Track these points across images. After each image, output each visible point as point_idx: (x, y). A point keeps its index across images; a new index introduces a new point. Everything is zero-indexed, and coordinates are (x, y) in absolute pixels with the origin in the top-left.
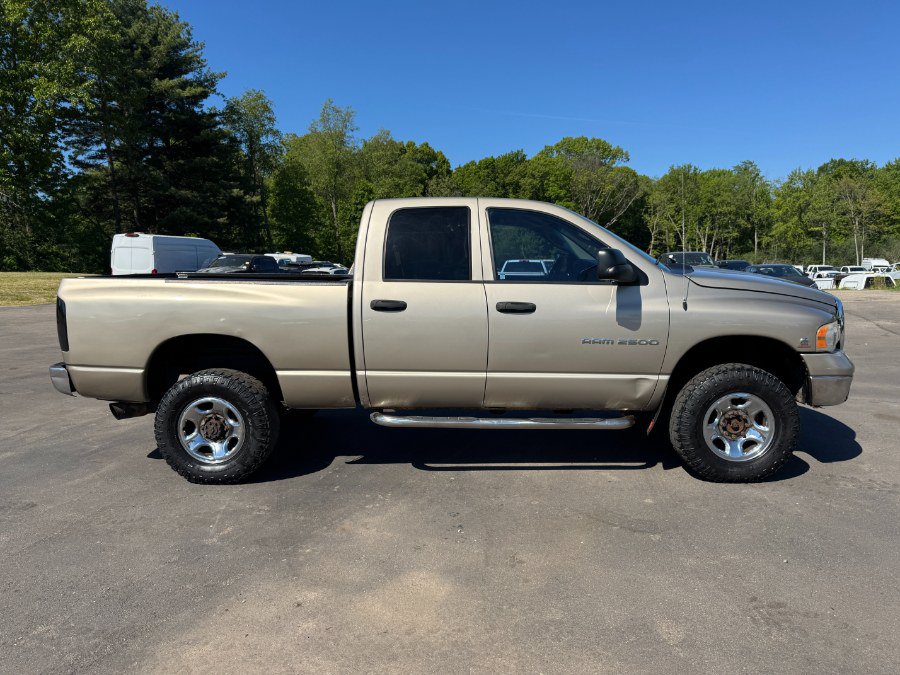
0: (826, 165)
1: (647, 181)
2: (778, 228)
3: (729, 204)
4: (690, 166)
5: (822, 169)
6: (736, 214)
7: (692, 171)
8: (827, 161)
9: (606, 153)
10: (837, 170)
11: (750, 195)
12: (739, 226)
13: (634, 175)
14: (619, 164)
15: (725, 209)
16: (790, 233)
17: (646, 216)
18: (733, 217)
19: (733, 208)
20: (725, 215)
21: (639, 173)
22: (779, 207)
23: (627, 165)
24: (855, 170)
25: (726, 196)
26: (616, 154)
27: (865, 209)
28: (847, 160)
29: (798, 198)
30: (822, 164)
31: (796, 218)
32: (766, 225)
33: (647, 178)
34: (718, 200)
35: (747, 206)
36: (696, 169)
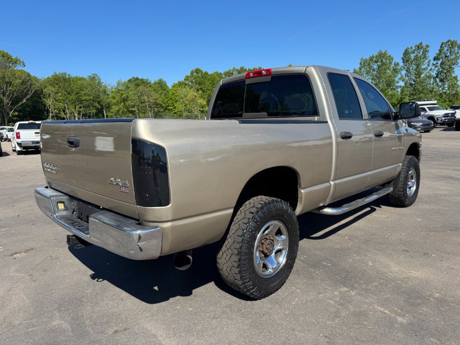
0: (131, 79)
1: (37, 80)
2: (115, 108)
3: (89, 95)
4: (66, 74)
5: (130, 81)
6: (93, 101)
7: (67, 76)
8: (131, 78)
9: (10, 60)
10: (137, 83)
11: (99, 90)
12: (95, 107)
13: (29, 75)
14: (19, 68)
15: (87, 98)
16: (121, 111)
17: (45, 100)
18: (92, 102)
19: (91, 97)
20: (87, 101)
21: (32, 75)
22: (114, 98)
23: (24, 69)
24: (144, 82)
25: (86, 91)
26: (16, 62)
27: (151, 100)
28: (140, 78)
29: (122, 94)
30: (129, 79)
31: (123, 104)
32: (108, 107)
33: (36, 78)
34: (83, 93)
35: (98, 96)
36: (69, 75)
